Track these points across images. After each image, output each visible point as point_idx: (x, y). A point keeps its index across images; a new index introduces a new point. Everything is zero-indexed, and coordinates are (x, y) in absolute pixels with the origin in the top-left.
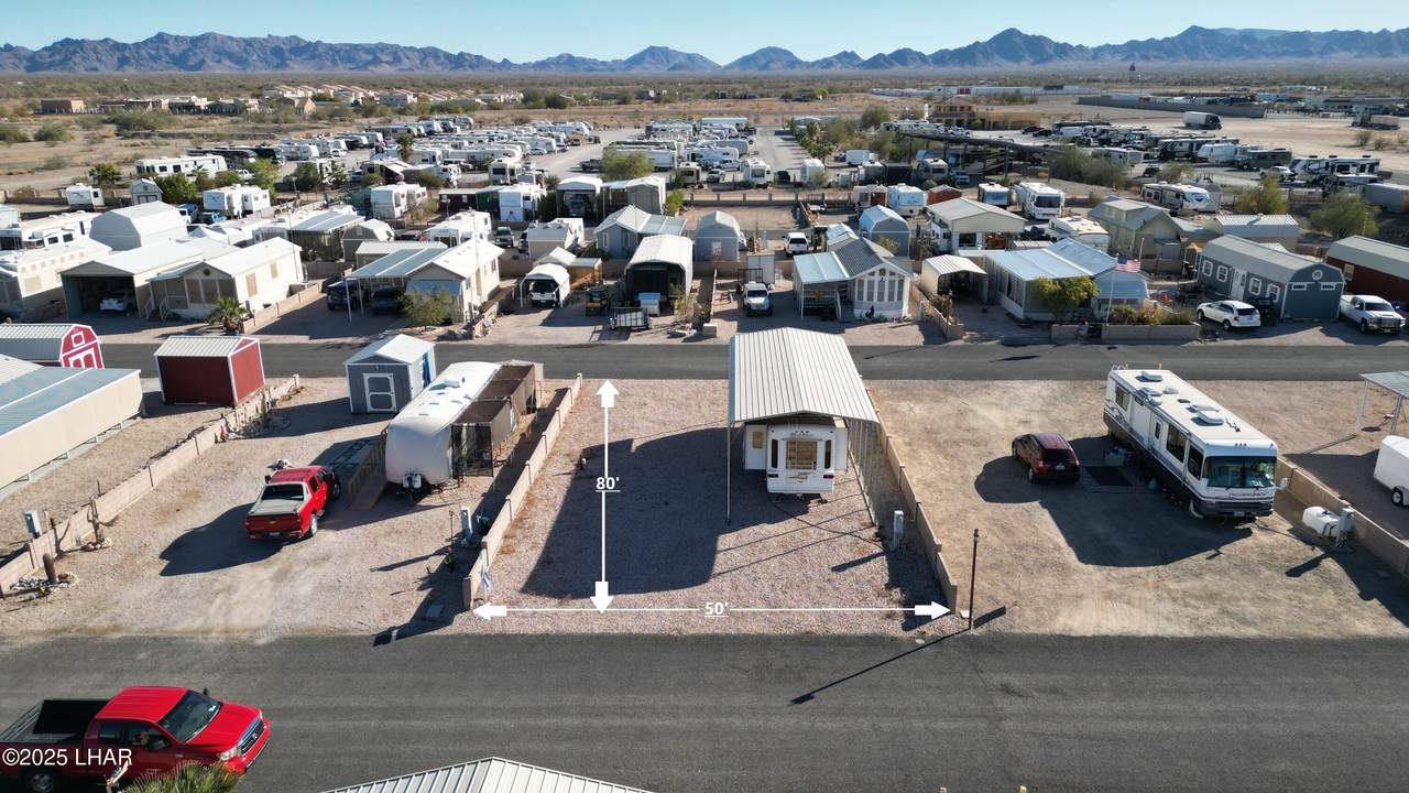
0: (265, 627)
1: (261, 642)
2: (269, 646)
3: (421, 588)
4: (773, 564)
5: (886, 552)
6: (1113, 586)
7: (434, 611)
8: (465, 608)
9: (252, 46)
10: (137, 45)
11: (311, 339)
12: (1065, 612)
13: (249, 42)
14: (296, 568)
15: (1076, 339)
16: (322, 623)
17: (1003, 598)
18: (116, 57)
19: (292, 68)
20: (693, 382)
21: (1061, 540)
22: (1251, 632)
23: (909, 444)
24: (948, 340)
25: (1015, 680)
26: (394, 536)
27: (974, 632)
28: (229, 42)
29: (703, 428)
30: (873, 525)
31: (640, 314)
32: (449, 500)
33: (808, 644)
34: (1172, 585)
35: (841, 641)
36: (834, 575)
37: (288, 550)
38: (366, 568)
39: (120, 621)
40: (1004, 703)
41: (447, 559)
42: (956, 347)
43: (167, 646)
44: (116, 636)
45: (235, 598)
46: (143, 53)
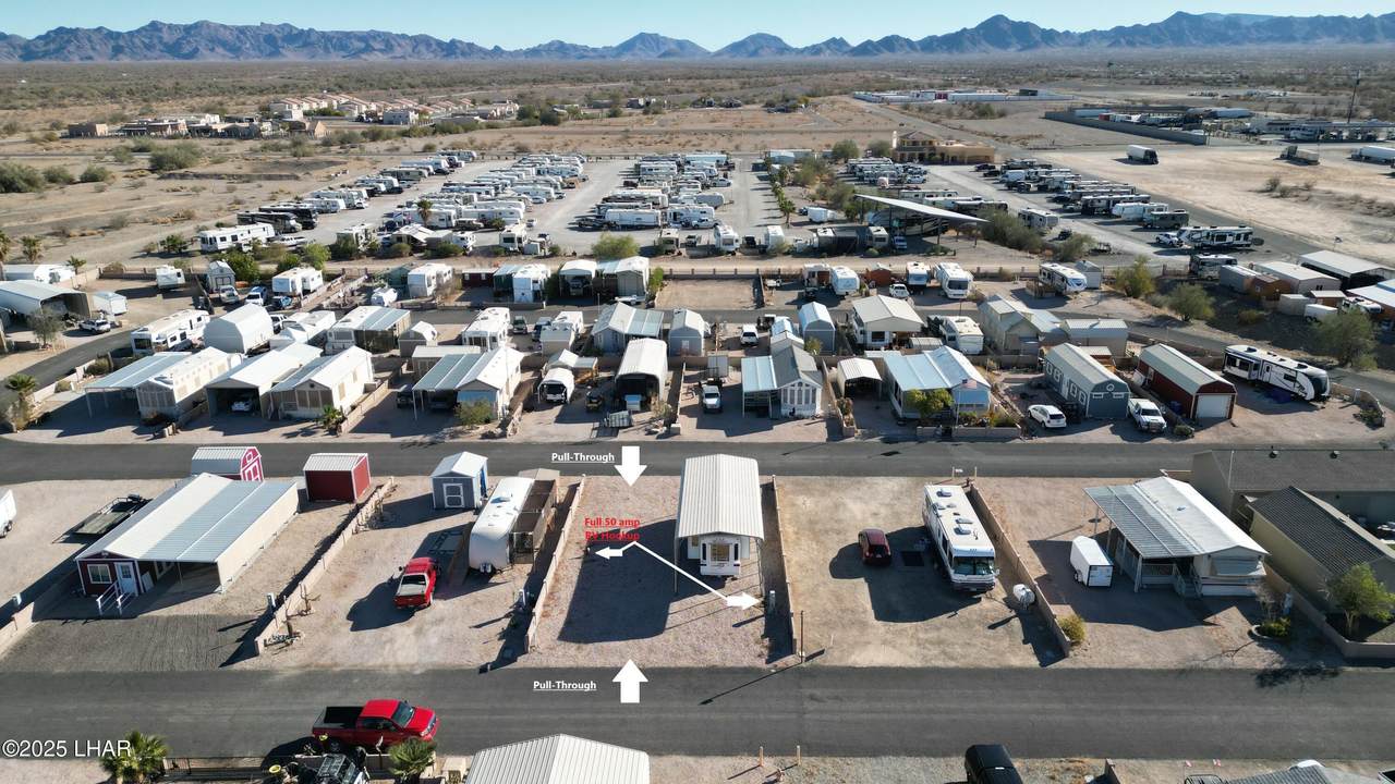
0: (417, 664)
1: (418, 672)
2: (422, 675)
3: (499, 639)
4: (699, 623)
5: (766, 614)
6: (889, 636)
7: (508, 654)
8: (524, 652)
9: (244, 34)
10: (130, 33)
11: (392, 437)
12: (857, 652)
13: (242, 30)
14: (426, 627)
15: (933, 437)
16: (448, 661)
17: (825, 644)
18: (110, 47)
19: (284, 56)
20: (662, 478)
21: (869, 606)
22: (952, 664)
23: (797, 533)
24: (844, 438)
25: (818, 693)
26: (478, 605)
27: (804, 665)
28: (222, 29)
29: (666, 519)
30: (761, 596)
31: (625, 413)
32: (508, 579)
33: (713, 672)
34: (921, 635)
35: (732, 671)
36: (733, 630)
37: (418, 614)
38: (466, 627)
39: (338, 660)
40: (809, 705)
41: (512, 620)
42: (850, 444)
43: (369, 676)
44: (338, 669)
45: (397, 646)
46: (136, 41)
